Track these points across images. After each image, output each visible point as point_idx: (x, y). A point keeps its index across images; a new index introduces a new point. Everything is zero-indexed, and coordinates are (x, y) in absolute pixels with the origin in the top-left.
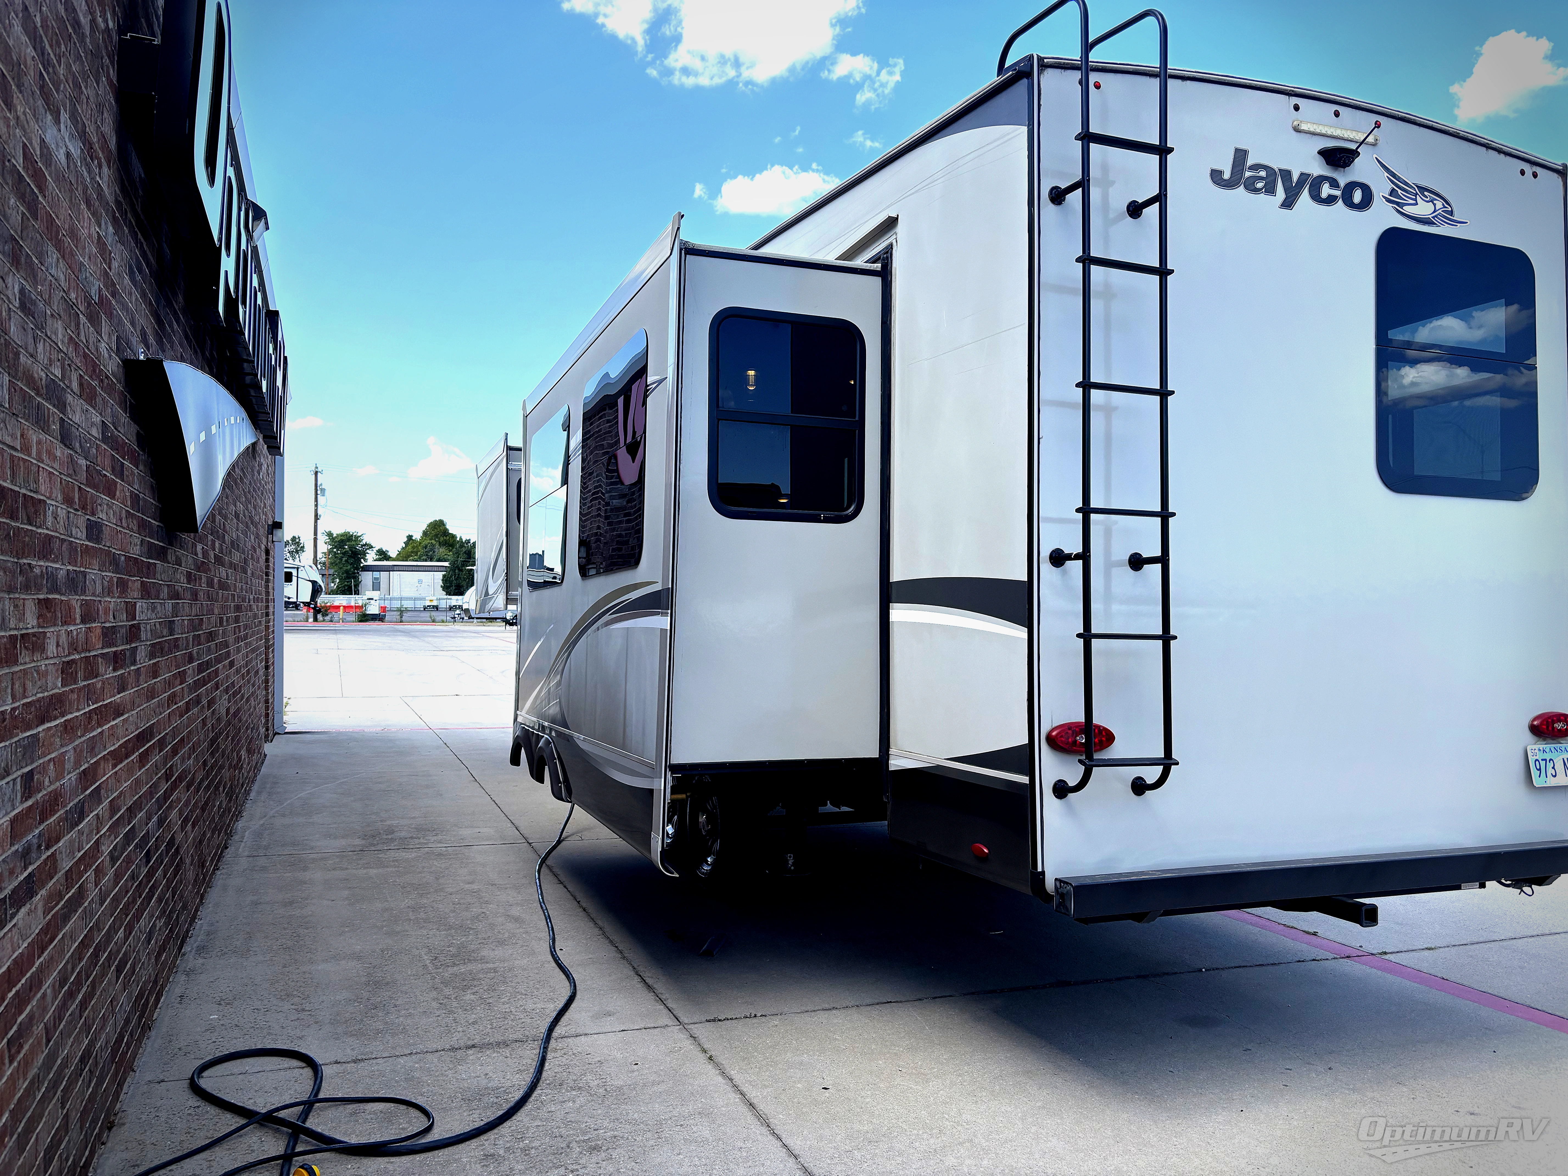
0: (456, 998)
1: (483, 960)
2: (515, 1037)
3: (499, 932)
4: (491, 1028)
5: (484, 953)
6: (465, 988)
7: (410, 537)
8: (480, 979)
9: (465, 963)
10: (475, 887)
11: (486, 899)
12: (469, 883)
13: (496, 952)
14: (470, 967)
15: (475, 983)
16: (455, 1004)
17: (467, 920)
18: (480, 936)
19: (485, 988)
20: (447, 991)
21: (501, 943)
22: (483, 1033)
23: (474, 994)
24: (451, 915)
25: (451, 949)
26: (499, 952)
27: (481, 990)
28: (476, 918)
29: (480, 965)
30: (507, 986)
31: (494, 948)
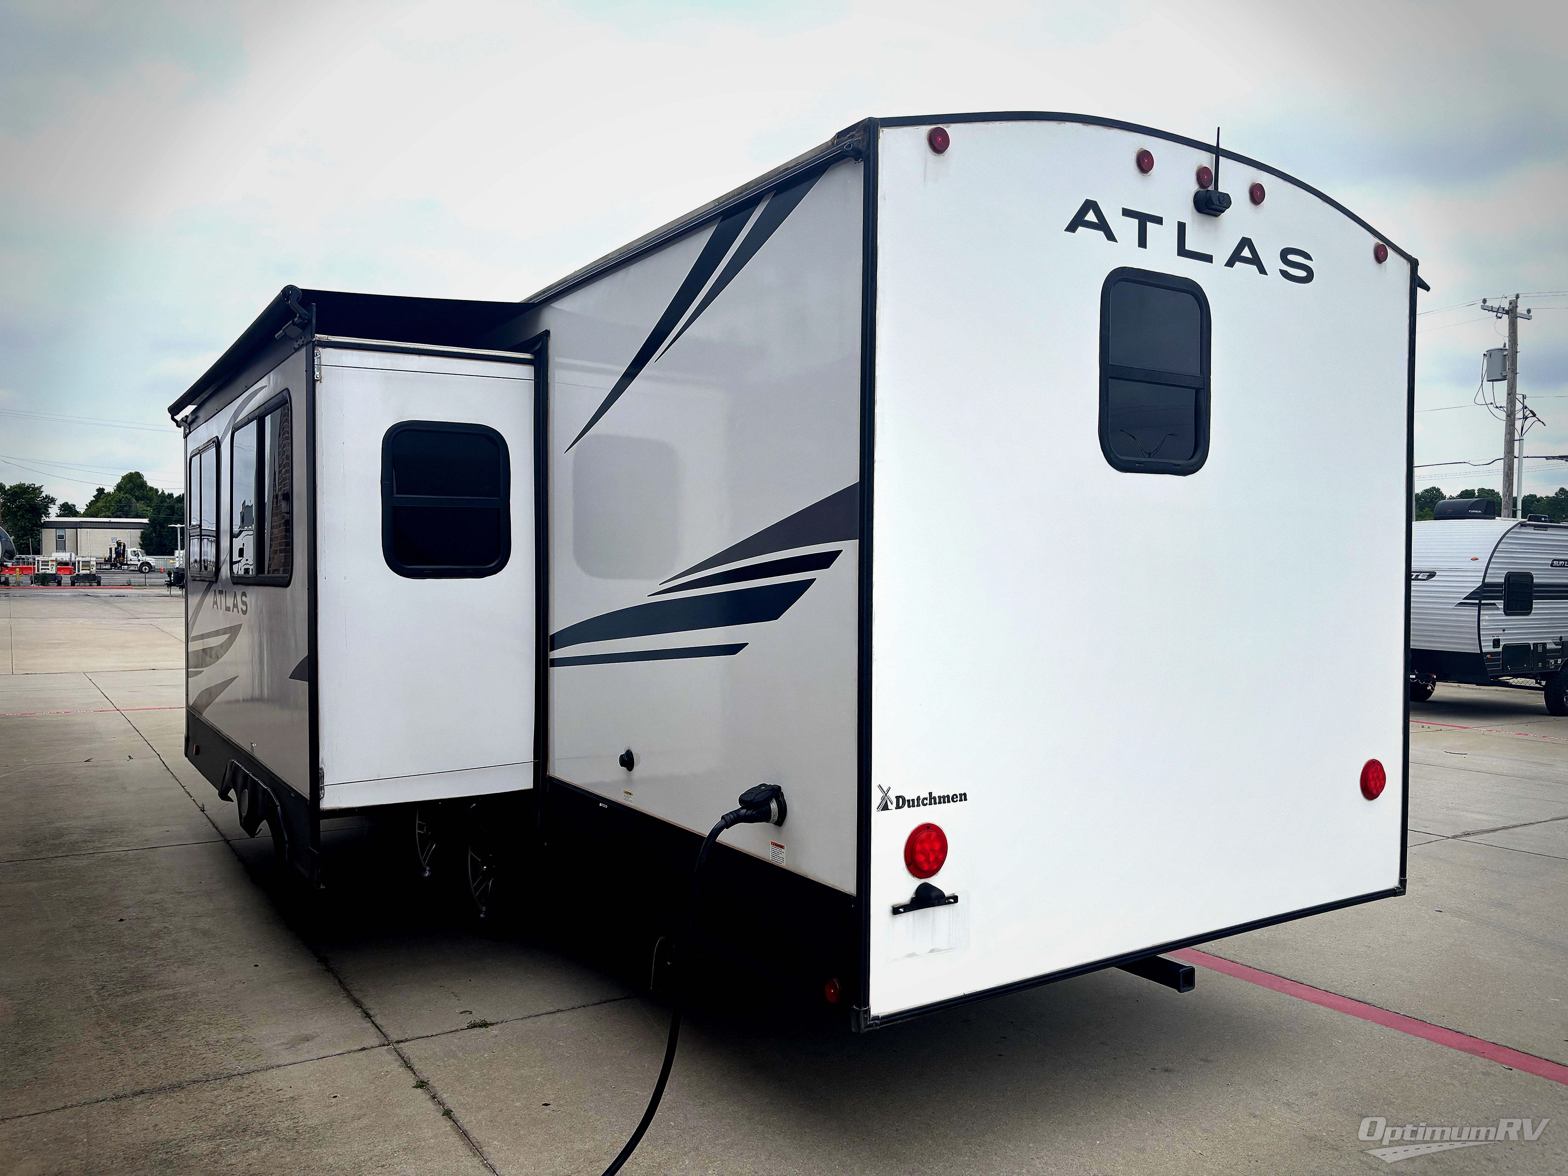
0: (124, 1035)
1: (160, 984)
2: (194, 1077)
3: (183, 950)
4: (165, 1069)
5: (163, 976)
6: (135, 1022)
7: (101, 490)
8: (155, 1009)
9: (138, 991)
10: (158, 897)
11: (170, 911)
12: (150, 893)
13: (178, 975)
14: (145, 995)
15: (149, 1014)
16: (123, 1042)
17: (145, 937)
18: (159, 957)
19: (161, 1019)
20: (114, 1026)
21: (186, 962)
22: (154, 1075)
23: (146, 1027)
24: (127, 933)
25: (123, 974)
27: (156, 1023)
28: (157, 935)
29: (156, 992)
30: (188, 1016)
31: (175, 969)
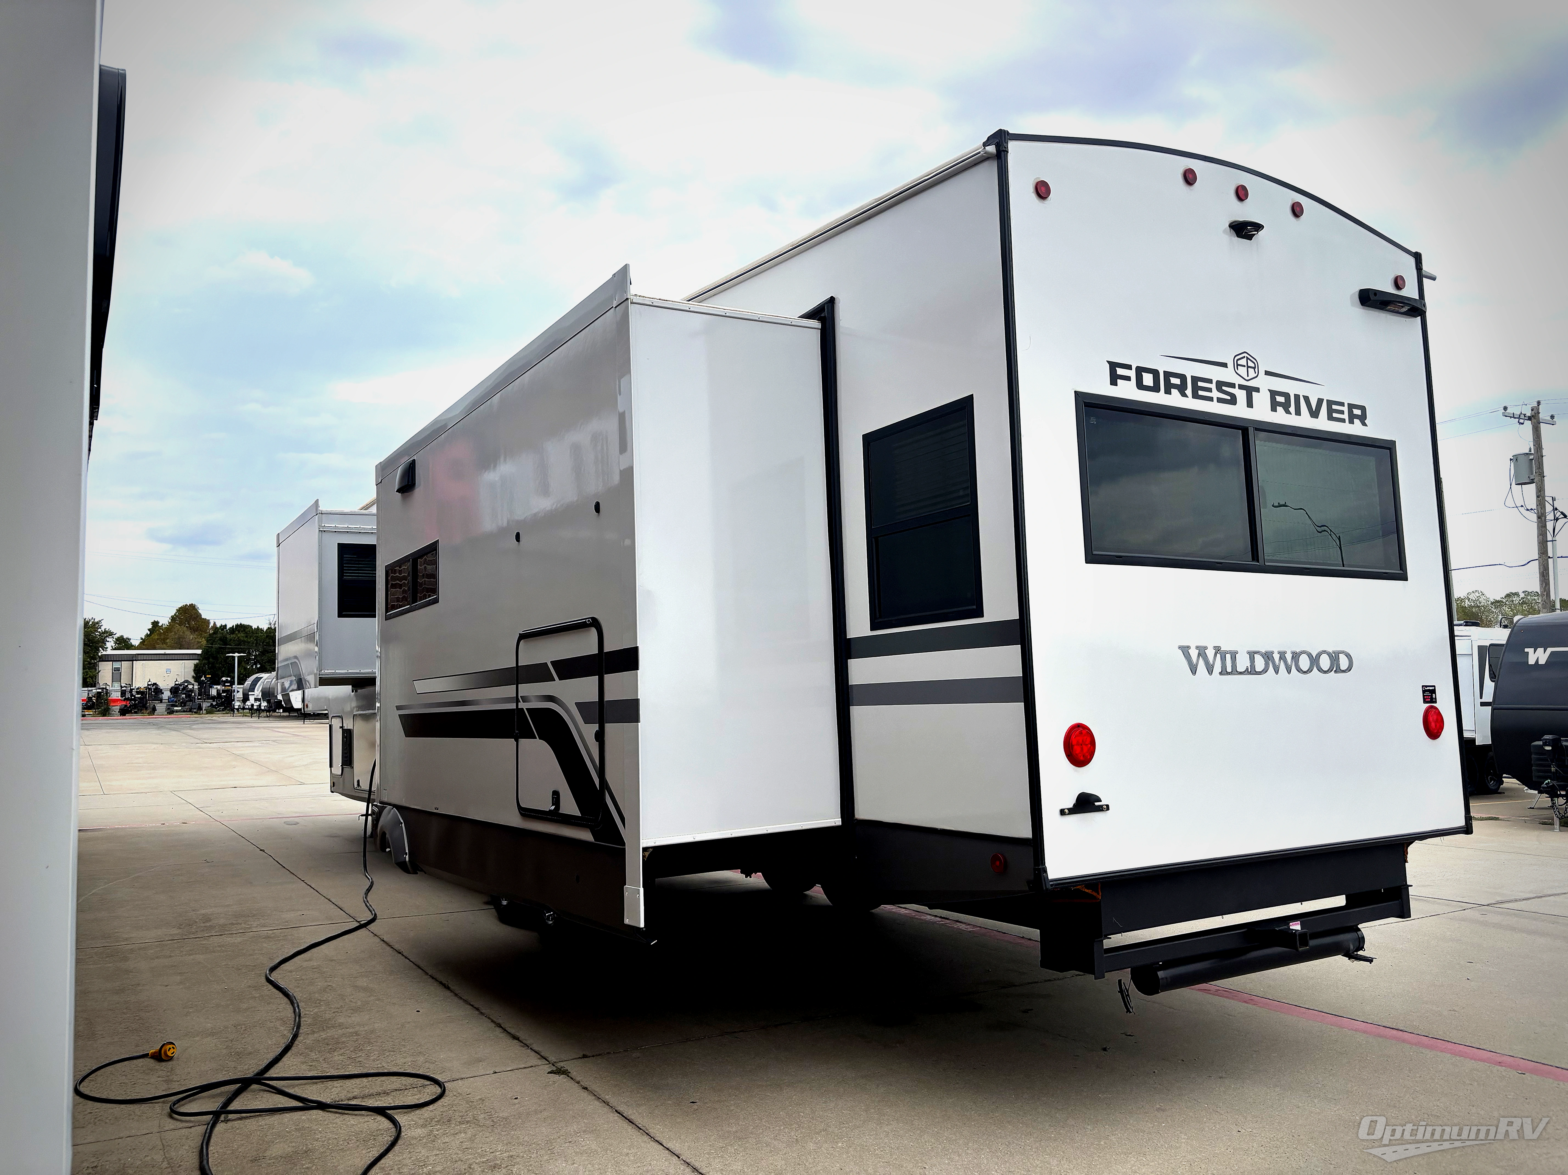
1: (340, 1025)
2: (393, 1086)
3: (351, 1001)
5: (341, 1020)
7: (155, 624)
8: (343, 1042)
10: (314, 963)
11: (329, 974)
12: (306, 961)
13: (353, 1019)
14: (331, 1033)
15: (340, 1046)
16: (325, 1065)
18: (332, 1006)
20: (313, 1055)
21: (356, 1010)
22: (361, 1086)
26: (356, 1018)
28: (324, 990)
29: (340, 1031)
30: (373, 1046)
31: (350, 1015)
